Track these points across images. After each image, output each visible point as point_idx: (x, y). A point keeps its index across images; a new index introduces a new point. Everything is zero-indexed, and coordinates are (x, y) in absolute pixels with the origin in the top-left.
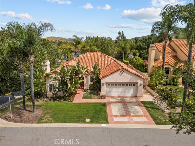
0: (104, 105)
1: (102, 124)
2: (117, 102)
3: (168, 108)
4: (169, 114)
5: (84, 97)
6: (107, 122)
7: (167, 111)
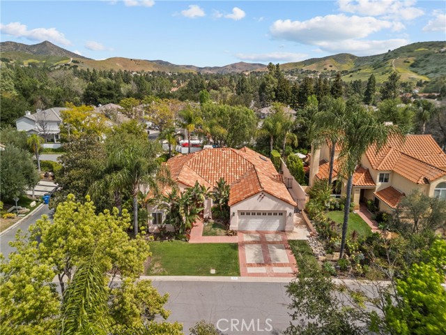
0: (235, 247)
1: (232, 277)
2: (254, 242)
3: (324, 252)
4: (323, 261)
5: (205, 234)
6: (239, 274)
7: (322, 258)
